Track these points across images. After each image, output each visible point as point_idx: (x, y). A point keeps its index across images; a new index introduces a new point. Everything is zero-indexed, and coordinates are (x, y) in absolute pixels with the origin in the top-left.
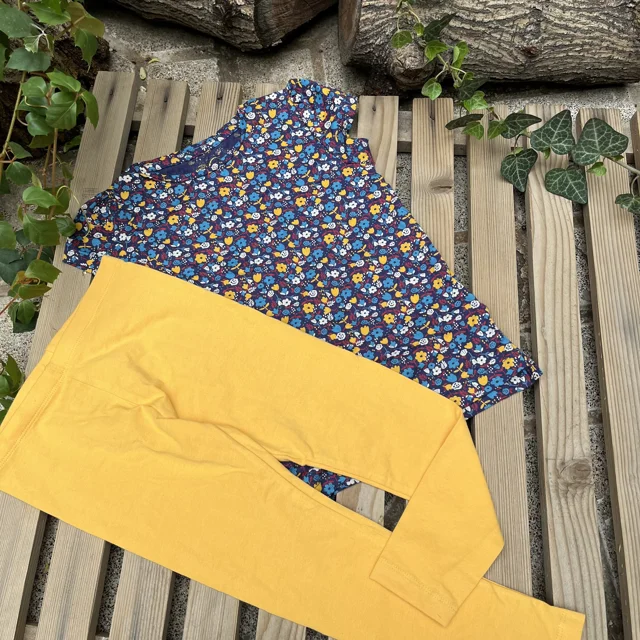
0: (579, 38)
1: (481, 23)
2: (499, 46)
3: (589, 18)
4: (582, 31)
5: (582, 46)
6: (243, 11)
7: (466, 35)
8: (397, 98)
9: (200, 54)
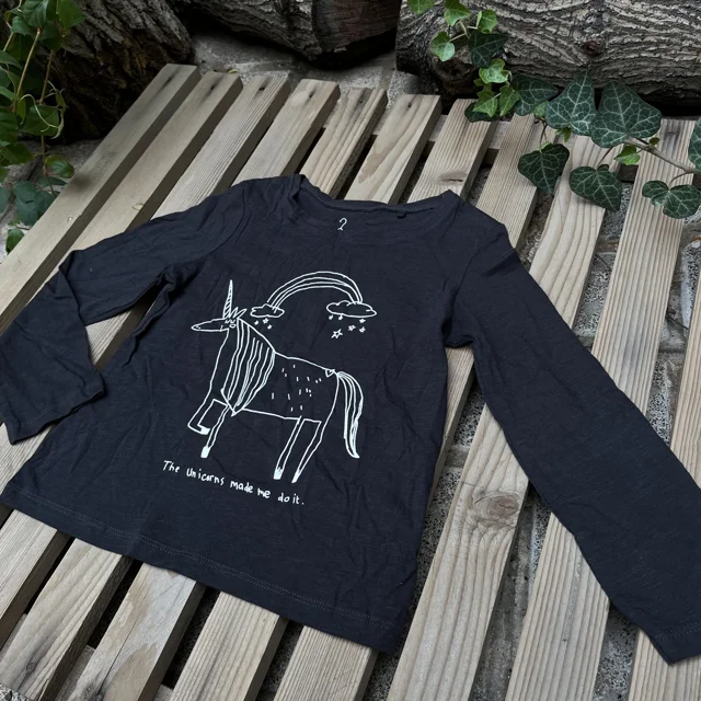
0: (653, 35)
1: (533, 14)
2: (555, 42)
3: (665, 11)
5: (657, 44)
6: (301, 8)
7: (517, 29)
8: (438, 97)
9: (277, 67)
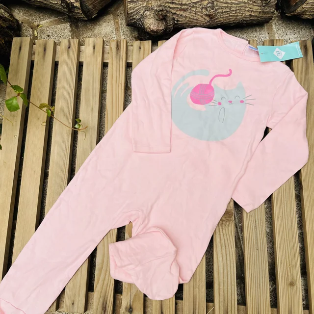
0: (233, 7)
1: (185, 5)
2: (196, 14)
4: (235, 4)
5: (236, 11)
6: (75, 5)
7: (179, 10)
8: (150, 41)
9: (61, 21)
